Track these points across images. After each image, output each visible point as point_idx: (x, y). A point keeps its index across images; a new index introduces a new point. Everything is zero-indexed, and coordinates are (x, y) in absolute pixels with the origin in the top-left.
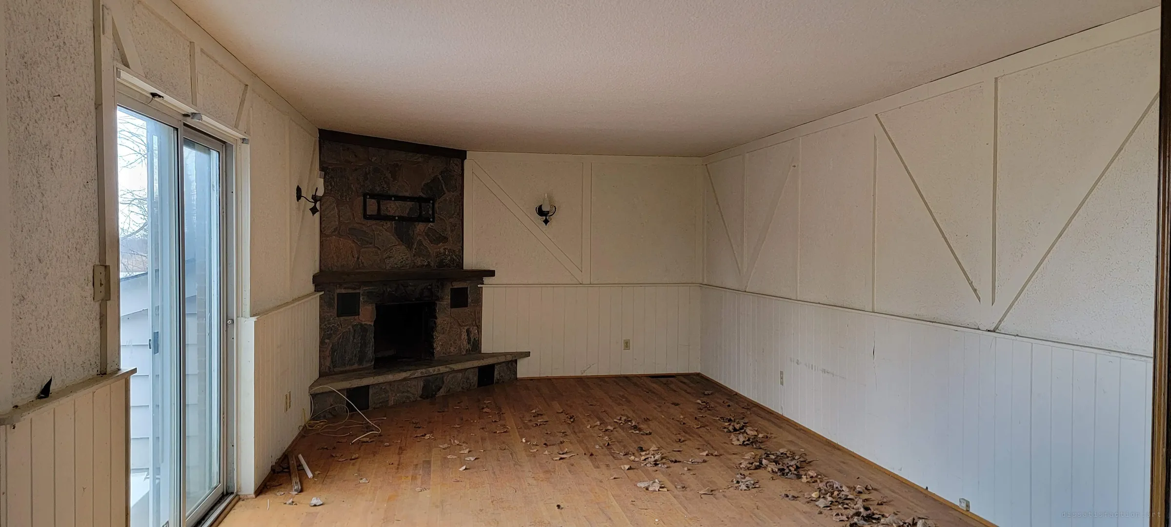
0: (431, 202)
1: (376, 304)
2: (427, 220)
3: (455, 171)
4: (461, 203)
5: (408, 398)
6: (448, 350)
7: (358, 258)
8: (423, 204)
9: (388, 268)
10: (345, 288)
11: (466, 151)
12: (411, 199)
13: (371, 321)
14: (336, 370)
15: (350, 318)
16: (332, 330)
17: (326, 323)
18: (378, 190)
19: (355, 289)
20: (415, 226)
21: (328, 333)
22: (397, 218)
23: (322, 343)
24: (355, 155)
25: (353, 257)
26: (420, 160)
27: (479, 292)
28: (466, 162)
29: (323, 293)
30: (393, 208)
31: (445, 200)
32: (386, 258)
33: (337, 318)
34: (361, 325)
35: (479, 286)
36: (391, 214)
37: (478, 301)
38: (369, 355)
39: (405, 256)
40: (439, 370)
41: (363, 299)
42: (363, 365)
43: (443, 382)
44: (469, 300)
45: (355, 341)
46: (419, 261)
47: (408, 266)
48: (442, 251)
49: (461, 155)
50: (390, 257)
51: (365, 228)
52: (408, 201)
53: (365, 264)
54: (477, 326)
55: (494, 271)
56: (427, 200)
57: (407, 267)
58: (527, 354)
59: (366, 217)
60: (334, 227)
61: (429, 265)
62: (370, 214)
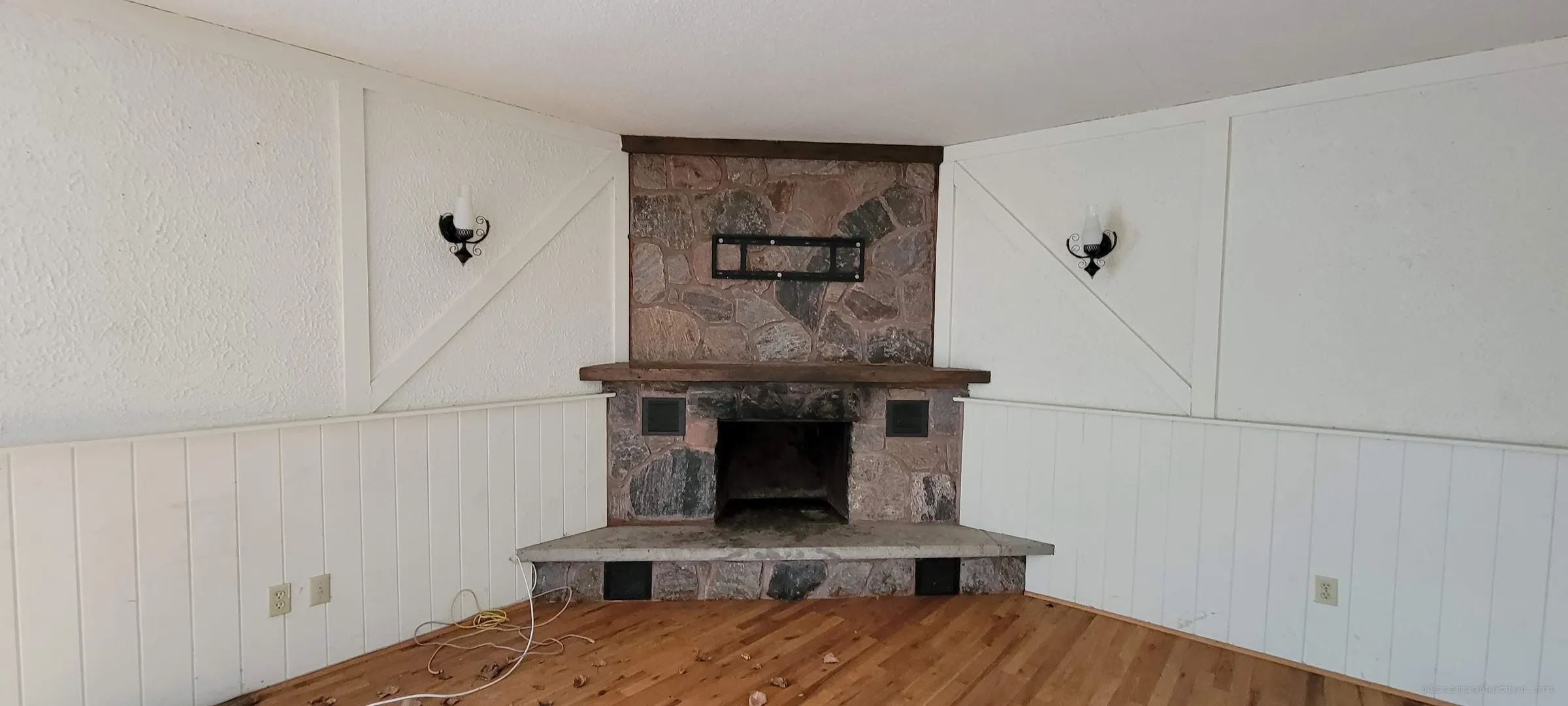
0: (858, 244)
1: (719, 419)
2: (848, 278)
3: (917, 187)
4: (932, 245)
5: (738, 591)
6: (878, 511)
7: (702, 342)
8: (841, 250)
9: (763, 359)
10: (657, 390)
11: (943, 148)
12: (814, 241)
13: (711, 447)
14: (641, 518)
15: (668, 439)
16: (629, 455)
17: (621, 443)
18: (744, 229)
19: (675, 392)
20: (822, 289)
21: (624, 459)
22: (779, 275)
23: (613, 474)
24: (696, 173)
25: (692, 339)
26: (836, 171)
27: (957, 413)
28: (942, 166)
29: (614, 395)
30: (774, 258)
31: (895, 241)
32: (759, 343)
33: (641, 437)
34: (688, 451)
35: (955, 399)
36: (770, 269)
37: (954, 428)
38: (704, 501)
39: (797, 340)
40: (801, 554)
41: (692, 409)
42: (693, 517)
43: (824, 577)
44: (931, 426)
45: (675, 476)
46: (829, 350)
47: (806, 357)
48: (883, 331)
49: (933, 155)
50: (767, 341)
51: (715, 293)
52: (807, 245)
53: (716, 352)
54: (950, 474)
55: (990, 372)
56: (850, 243)
57: (804, 358)
58: (1049, 549)
59: (716, 274)
60: (658, 292)
61: (850, 356)
62: (726, 269)
